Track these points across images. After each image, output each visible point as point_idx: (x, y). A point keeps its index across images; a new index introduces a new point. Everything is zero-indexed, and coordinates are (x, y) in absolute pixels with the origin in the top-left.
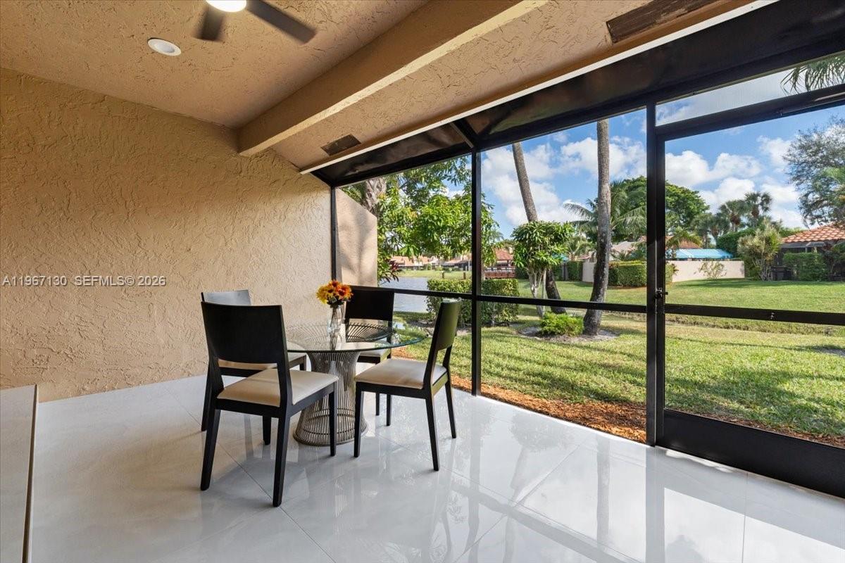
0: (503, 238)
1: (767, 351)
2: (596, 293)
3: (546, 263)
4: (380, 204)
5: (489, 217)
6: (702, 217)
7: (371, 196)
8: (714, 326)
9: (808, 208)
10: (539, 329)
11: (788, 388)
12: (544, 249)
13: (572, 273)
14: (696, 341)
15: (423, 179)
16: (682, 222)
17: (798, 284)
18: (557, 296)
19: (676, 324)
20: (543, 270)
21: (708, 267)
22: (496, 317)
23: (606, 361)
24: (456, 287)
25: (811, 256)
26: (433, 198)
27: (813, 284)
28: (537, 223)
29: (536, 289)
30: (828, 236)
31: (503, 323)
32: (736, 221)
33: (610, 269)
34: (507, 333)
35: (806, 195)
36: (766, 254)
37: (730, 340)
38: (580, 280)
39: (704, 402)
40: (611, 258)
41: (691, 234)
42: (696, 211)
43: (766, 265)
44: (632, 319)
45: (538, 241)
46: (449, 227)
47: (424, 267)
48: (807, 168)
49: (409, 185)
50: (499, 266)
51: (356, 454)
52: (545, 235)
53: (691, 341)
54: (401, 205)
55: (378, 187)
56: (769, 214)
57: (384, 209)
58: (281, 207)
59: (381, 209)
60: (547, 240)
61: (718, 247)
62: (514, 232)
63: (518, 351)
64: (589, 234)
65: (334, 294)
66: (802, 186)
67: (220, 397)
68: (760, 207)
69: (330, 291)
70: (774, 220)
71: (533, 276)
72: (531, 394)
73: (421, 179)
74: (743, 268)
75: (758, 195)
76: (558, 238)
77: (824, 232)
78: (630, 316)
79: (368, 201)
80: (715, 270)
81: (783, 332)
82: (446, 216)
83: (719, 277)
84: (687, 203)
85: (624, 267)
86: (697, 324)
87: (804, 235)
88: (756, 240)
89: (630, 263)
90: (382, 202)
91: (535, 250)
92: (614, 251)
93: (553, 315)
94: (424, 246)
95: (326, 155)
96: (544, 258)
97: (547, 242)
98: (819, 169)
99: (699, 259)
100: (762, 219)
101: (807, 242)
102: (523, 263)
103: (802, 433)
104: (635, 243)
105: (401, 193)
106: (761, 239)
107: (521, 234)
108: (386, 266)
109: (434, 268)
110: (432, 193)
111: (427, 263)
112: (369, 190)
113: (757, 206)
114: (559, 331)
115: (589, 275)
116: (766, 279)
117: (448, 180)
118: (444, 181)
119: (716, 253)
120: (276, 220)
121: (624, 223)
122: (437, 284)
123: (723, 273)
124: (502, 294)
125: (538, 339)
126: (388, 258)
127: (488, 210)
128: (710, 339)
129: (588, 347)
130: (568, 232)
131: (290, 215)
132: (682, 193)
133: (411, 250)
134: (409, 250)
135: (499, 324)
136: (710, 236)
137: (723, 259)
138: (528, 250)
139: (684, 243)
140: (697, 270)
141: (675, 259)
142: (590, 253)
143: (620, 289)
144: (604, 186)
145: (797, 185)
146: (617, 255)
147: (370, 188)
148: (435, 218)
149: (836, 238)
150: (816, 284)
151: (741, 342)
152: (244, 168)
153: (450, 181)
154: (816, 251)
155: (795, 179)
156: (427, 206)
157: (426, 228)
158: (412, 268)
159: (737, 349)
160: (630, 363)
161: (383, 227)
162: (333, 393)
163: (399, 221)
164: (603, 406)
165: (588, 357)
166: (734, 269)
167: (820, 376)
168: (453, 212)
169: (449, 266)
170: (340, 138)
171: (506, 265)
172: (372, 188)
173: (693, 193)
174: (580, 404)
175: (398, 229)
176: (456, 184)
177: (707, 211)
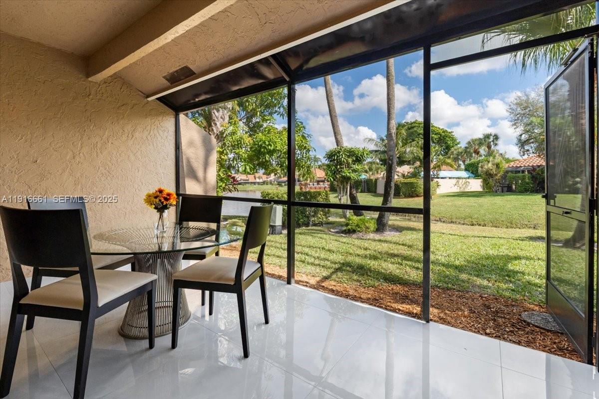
0: (321, 162)
1: (502, 241)
2: (386, 201)
3: (349, 178)
4: (224, 131)
5: (308, 143)
6: (456, 150)
7: (216, 124)
8: (463, 224)
9: (522, 144)
10: (344, 228)
11: (519, 269)
12: (348, 167)
13: (370, 187)
14: (455, 235)
15: (259, 113)
16: (442, 152)
17: (516, 195)
18: (357, 202)
19: (439, 223)
20: (347, 183)
21: (460, 183)
22: (313, 219)
23: (392, 252)
24: (282, 197)
25: (524, 176)
26: (266, 128)
27: (525, 195)
28: (343, 147)
29: (342, 198)
30: (534, 163)
31: (318, 224)
32: (477, 152)
33: (395, 185)
34: (321, 231)
35: (521, 135)
36: (496, 175)
37: (476, 234)
38: (375, 192)
39: (463, 281)
40: (396, 177)
41: (449, 161)
42: (452, 145)
43: (496, 182)
44: (409, 220)
45: (344, 161)
46: (278, 150)
47: (264, 183)
48: (520, 118)
49: (247, 118)
50: (318, 182)
51: (174, 345)
52: (349, 157)
53: (451, 235)
54: (240, 133)
55: (221, 118)
56: (497, 148)
57: (226, 135)
58: (128, 128)
59: (224, 136)
60: (350, 160)
61: (466, 170)
62: (326, 155)
63: (328, 245)
64: (381, 160)
65: (160, 200)
66: (518, 130)
67: (22, 302)
68: (492, 143)
69: (156, 197)
70: (501, 152)
71: (340, 188)
72: (335, 280)
73: (256, 114)
74: (482, 184)
75: (491, 135)
76: (358, 160)
77: (531, 160)
78: (409, 218)
79: (214, 128)
80: (464, 185)
81: (507, 228)
82: (275, 142)
83: (467, 190)
84: (446, 141)
85: (405, 183)
86: (453, 223)
87: (520, 162)
88: (490, 165)
89: (409, 180)
90: (225, 130)
91: (341, 168)
92: (398, 172)
93: (355, 217)
94: (258, 165)
95: (168, 84)
96: (348, 174)
97: (350, 162)
98: (528, 119)
99: (454, 178)
100: (494, 151)
101: (522, 167)
102: (333, 178)
103: (533, 304)
104: (412, 166)
105: (241, 124)
106: (493, 164)
107: (331, 156)
108: (227, 180)
109: (271, 183)
110: (265, 125)
111: (266, 179)
112: (214, 120)
113: (490, 142)
114: (359, 229)
115: (381, 189)
116: (496, 192)
117: (278, 114)
118: (275, 116)
119: (464, 174)
120: (124, 138)
121: (405, 152)
122: (268, 194)
123: (469, 187)
124: (318, 201)
125: (343, 235)
126: (230, 174)
127: (307, 138)
128: (464, 233)
129: (380, 241)
130: (365, 155)
131: (137, 135)
132: (443, 132)
133: (248, 167)
134: (246, 168)
135: (315, 225)
136: (461, 162)
137: (469, 178)
138: (336, 168)
139: (444, 167)
140: (453, 186)
141: (439, 178)
142: (382, 173)
143: (402, 198)
144: (391, 122)
145: (515, 129)
146: (400, 174)
147: (216, 119)
148: (267, 143)
149: (539, 164)
150: (527, 195)
151: (484, 235)
152: (93, 92)
153: (279, 115)
154: (526, 173)
155: (513, 125)
156: (260, 134)
157: (260, 151)
158: (254, 183)
159: (483, 240)
160: (409, 253)
161: (225, 149)
162: (151, 290)
163: (238, 144)
164: (390, 288)
165: (379, 248)
166: (476, 185)
167: (539, 259)
168: (281, 139)
169: (282, 182)
170: (178, 69)
171: (323, 181)
172: (217, 118)
173: (450, 132)
174: (373, 287)
175: (237, 151)
176: (283, 118)
177: (458, 145)
